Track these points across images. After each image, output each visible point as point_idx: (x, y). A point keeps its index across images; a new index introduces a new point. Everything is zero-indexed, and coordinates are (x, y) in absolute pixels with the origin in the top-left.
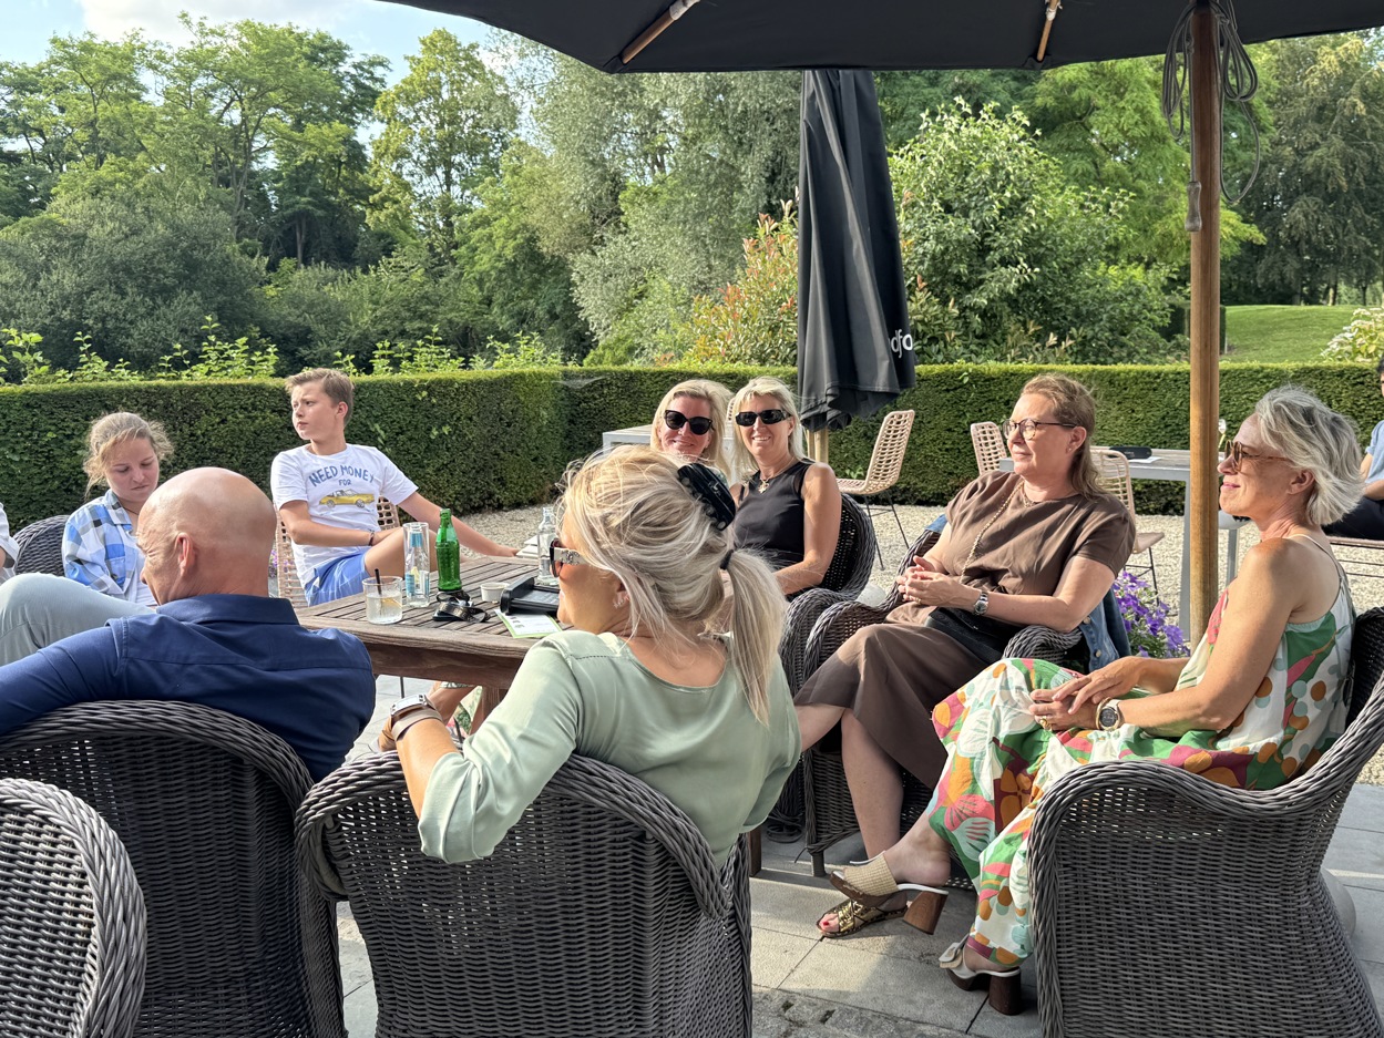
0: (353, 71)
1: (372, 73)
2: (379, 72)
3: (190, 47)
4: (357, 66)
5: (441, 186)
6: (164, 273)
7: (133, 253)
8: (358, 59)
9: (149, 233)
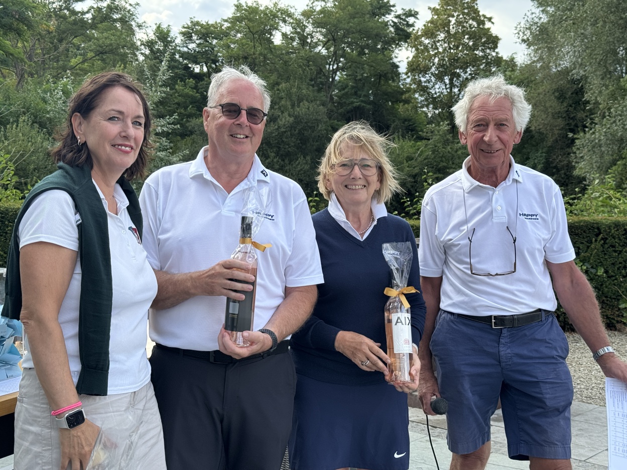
0: (396, 20)
1: (408, 22)
2: (411, 20)
3: (306, 8)
4: (398, 17)
5: (446, 89)
6: (288, 144)
7: (272, 133)
8: (400, 12)
9: (281, 120)
